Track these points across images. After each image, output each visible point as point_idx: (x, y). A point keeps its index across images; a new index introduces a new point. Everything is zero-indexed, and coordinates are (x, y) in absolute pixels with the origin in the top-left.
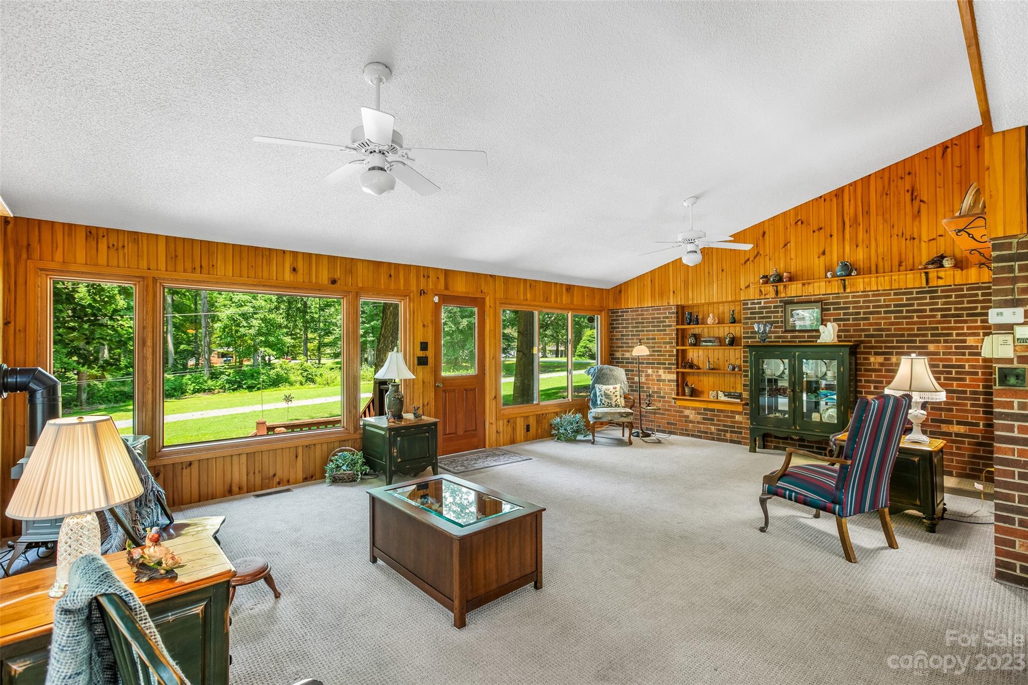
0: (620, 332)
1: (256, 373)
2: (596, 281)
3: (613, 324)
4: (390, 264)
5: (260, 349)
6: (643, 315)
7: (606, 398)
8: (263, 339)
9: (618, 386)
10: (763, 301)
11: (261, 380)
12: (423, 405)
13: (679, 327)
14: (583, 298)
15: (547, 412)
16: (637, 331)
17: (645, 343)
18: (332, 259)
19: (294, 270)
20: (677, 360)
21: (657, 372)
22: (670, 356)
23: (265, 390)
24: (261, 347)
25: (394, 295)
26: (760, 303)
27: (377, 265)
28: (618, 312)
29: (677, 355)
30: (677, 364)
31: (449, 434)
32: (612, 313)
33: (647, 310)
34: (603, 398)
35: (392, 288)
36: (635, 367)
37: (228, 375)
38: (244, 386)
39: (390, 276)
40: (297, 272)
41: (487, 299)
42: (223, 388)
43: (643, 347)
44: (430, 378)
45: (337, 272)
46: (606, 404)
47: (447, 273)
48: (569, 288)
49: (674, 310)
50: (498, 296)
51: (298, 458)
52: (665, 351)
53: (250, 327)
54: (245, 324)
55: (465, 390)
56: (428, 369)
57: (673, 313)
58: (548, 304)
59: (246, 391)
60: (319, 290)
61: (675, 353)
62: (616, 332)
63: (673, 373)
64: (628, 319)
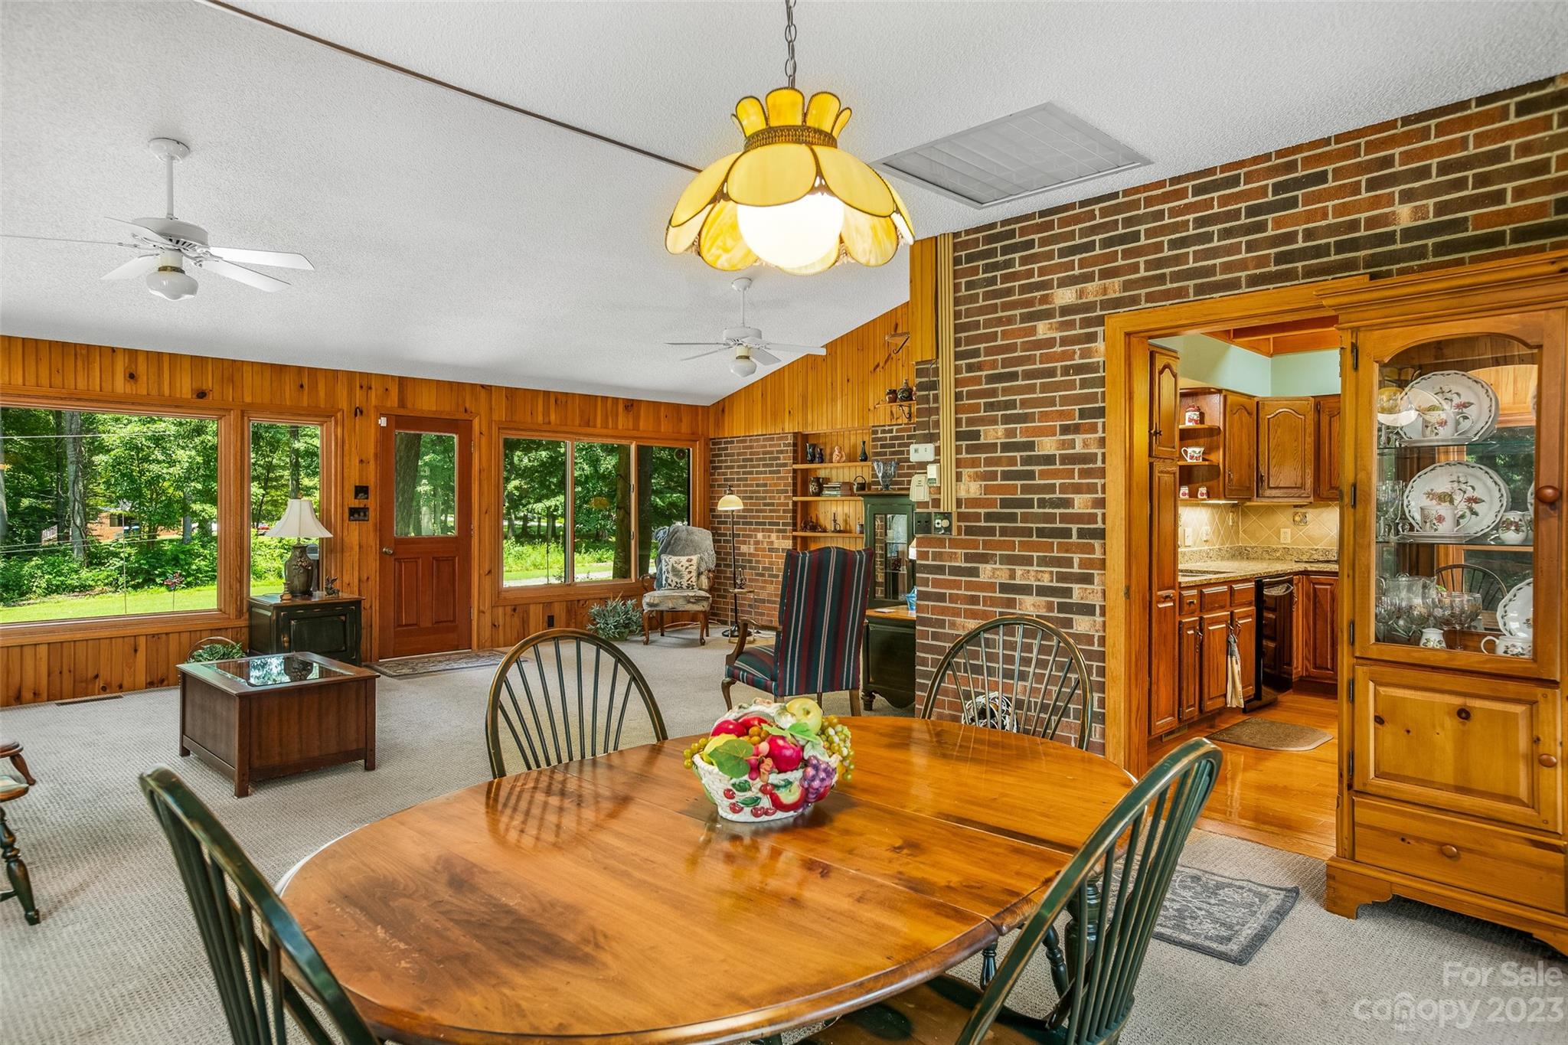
0: (724, 474)
1: (183, 552)
2: (677, 393)
3: (714, 462)
4: (300, 369)
5: (193, 505)
6: (751, 447)
7: (674, 575)
8: (199, 486)
9: (695, 558)
10: (895, 428)
11: (194, 567)
12: (360, 581)
13: (796, 466)
14: (658, 419)
15: (586, 597)
16: (744, 473)
17: (738, 492)
18: (198, 362)
19: (132, 376)
20: (794, 518)
21: (769, 537)
22: (785, 511)
23: (202, 588)
24: (195, 502)
25: (309, 415)
26: (891, 431)
27: (279, 370)
28: (720, 443)
29: (794, 511)
30: (795, 524)
31: (406, 625)
32: (714, 444)
33: (758, 441)
34: (670, 575)
35: (305, 404)
36: (728, 529)
37: (127, 559)
38: (158, 580)
39: (302, 386)
40: (136, 381)
41: (476, 422)
42: (115, 585)
43: (734, 497)
44: (372, 540)
45: (207, 379)
46: (674, 584)
47: (402, 381)
48: (631, 405)
49: (790, 441)
50: (495, 417)
51: (139, 653)
52: (779, 505)
53: (172, 463)
54: (161, 457)
55: (437, 560)
56: (370, 525)
57: (788, 445)
58: (590, 430)
59: (163, 589)
60: (177, 407)
61: (791, 507)
62: (719, 474)
63: (787, 538)
64: (732, 455)
